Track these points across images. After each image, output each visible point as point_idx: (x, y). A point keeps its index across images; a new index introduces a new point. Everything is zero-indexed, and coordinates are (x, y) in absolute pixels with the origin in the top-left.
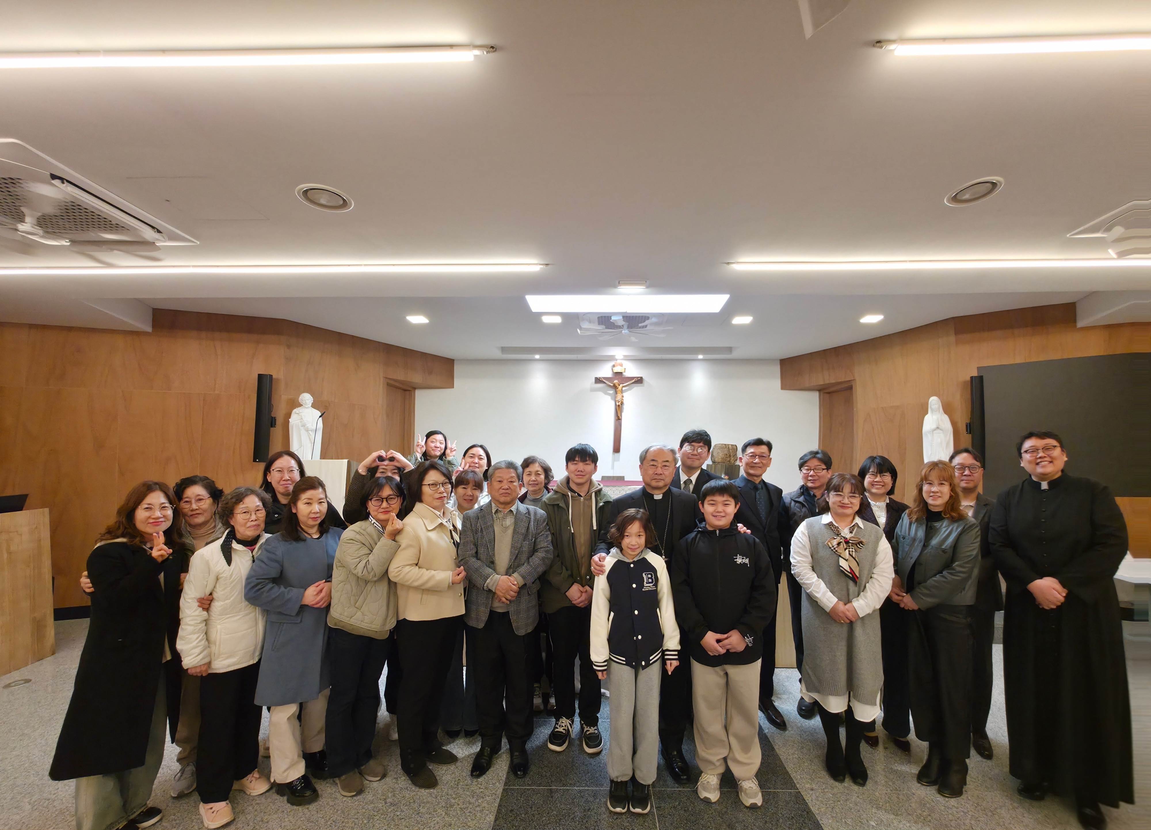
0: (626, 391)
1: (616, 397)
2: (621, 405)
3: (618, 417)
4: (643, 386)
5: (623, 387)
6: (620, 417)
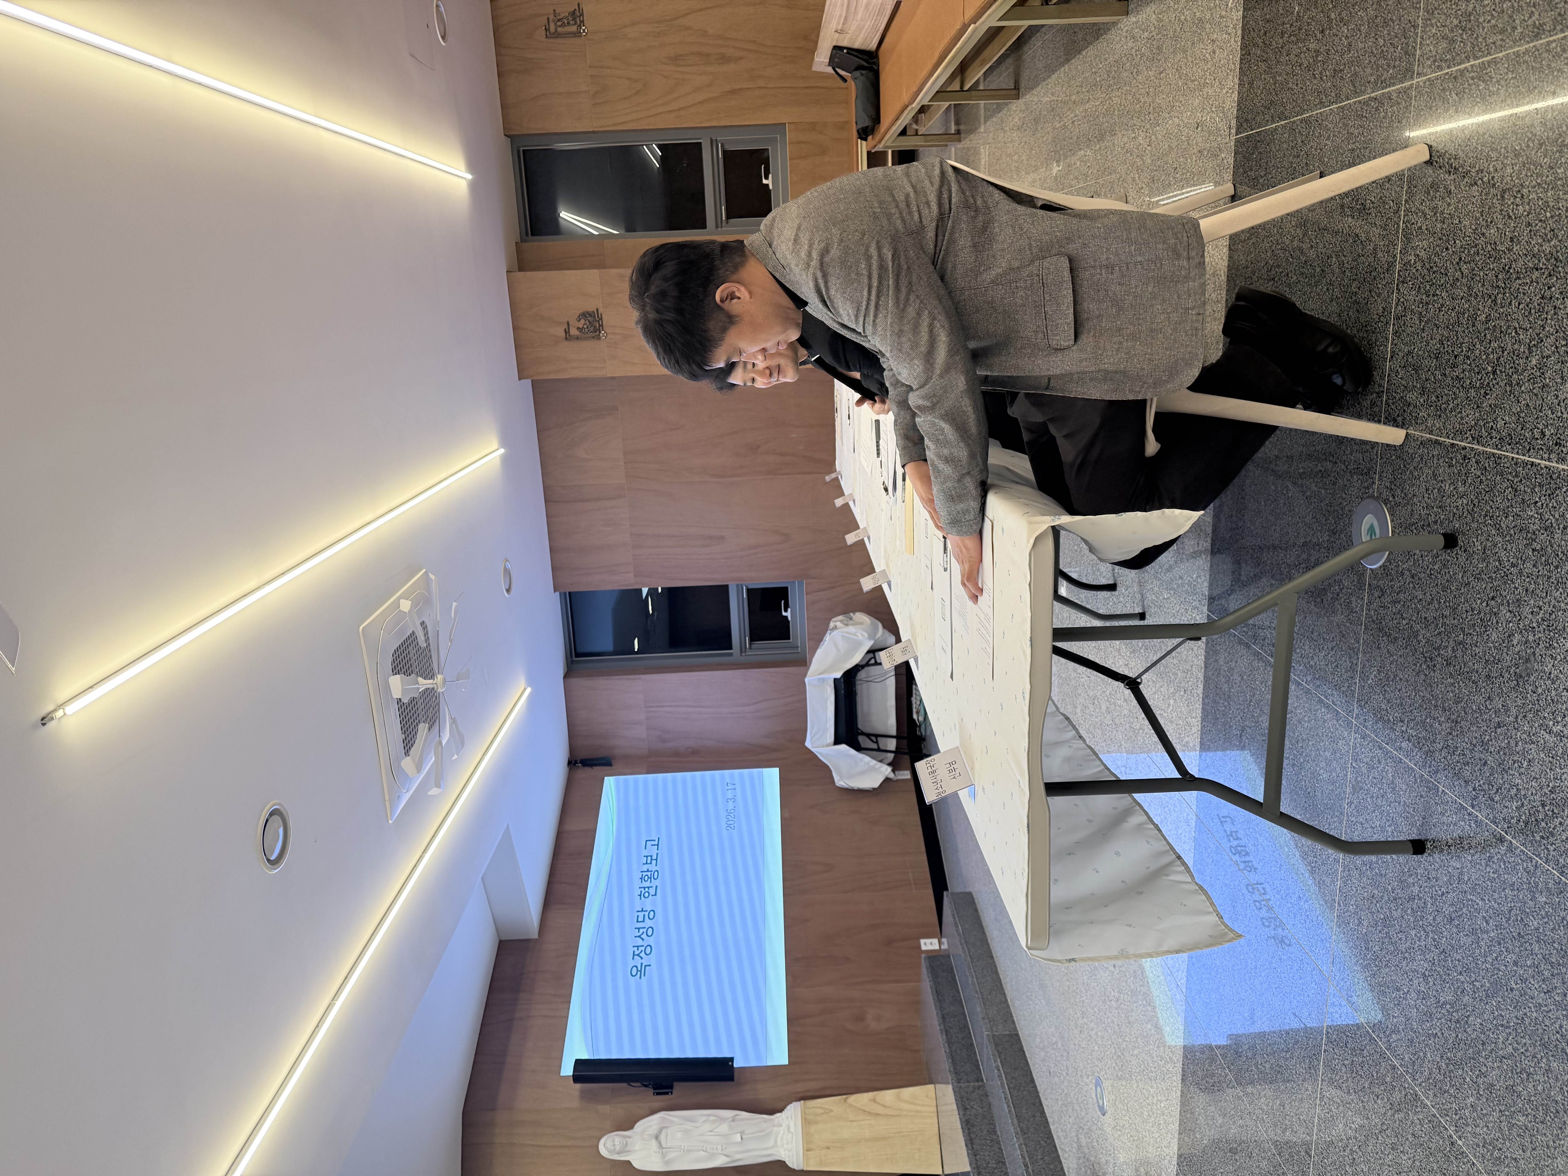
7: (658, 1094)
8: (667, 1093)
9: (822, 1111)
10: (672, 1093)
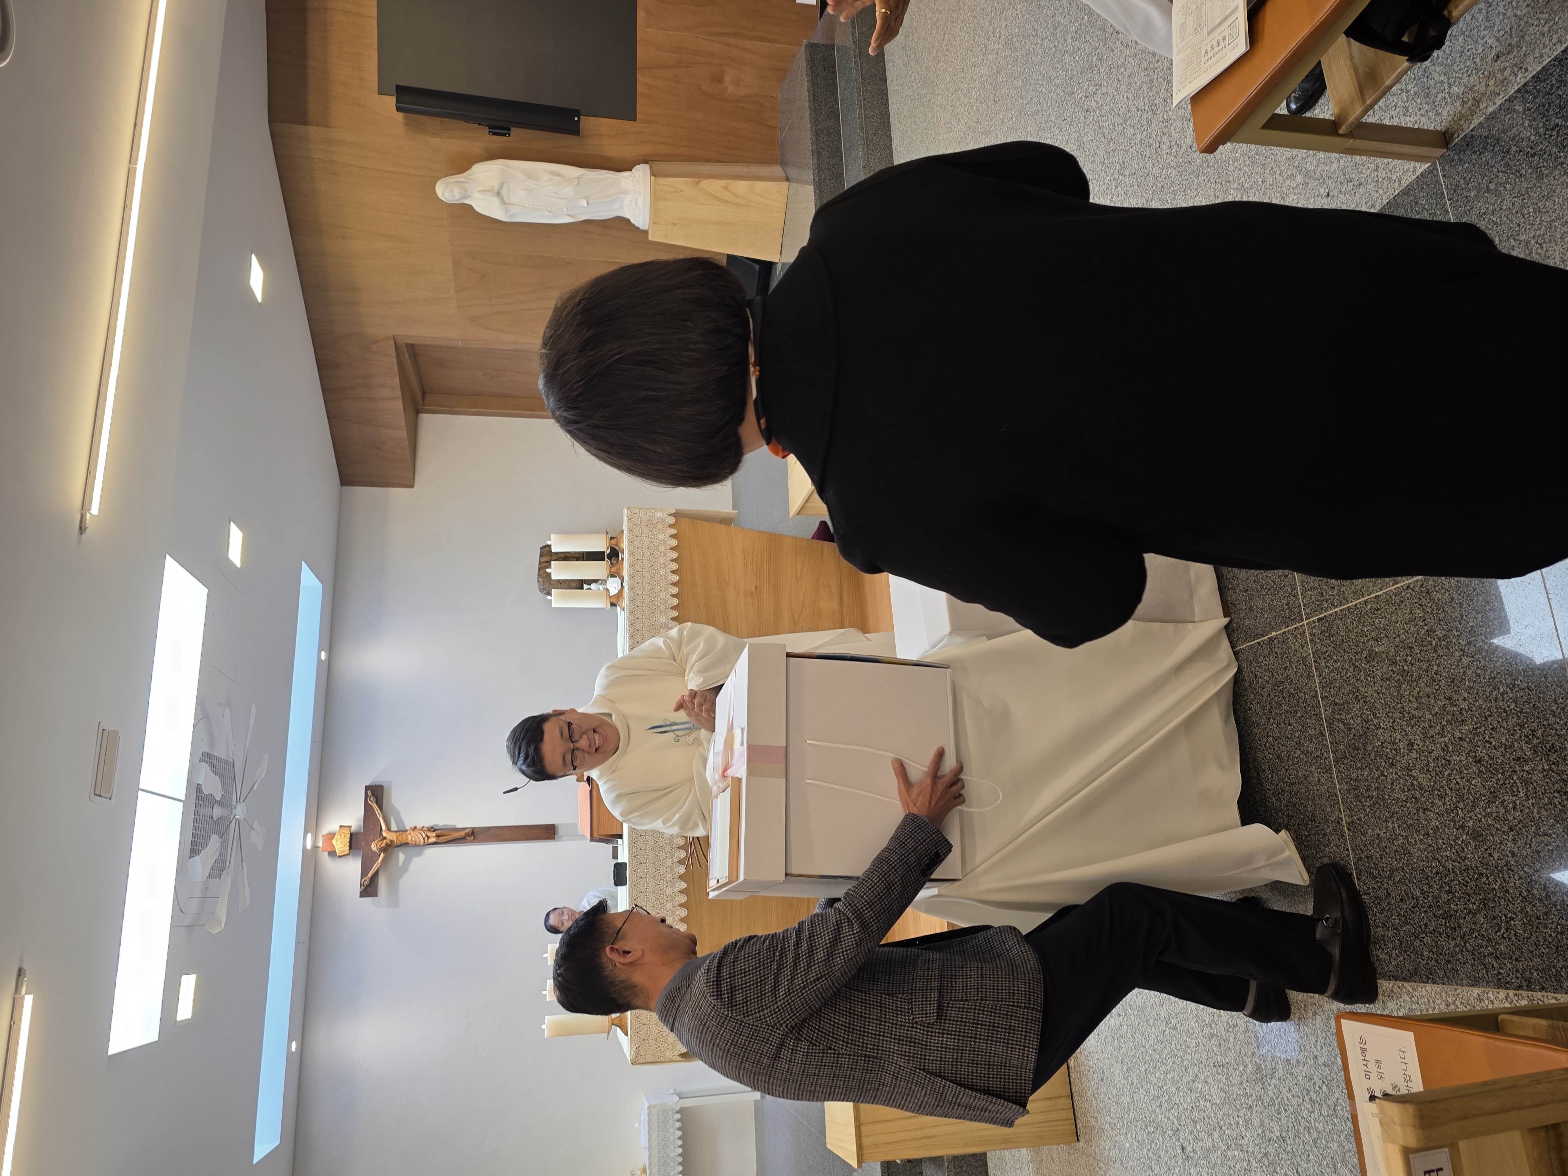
0: (400, 822)
1: (416, 845)
2: (437, 832)
3: (467, 835)
4: (390, 782)
5: (389, 829)
6: (467, 831)
7: (494, 134)
8: (504, 135)
9: (673, 190)
10: (509, 136)
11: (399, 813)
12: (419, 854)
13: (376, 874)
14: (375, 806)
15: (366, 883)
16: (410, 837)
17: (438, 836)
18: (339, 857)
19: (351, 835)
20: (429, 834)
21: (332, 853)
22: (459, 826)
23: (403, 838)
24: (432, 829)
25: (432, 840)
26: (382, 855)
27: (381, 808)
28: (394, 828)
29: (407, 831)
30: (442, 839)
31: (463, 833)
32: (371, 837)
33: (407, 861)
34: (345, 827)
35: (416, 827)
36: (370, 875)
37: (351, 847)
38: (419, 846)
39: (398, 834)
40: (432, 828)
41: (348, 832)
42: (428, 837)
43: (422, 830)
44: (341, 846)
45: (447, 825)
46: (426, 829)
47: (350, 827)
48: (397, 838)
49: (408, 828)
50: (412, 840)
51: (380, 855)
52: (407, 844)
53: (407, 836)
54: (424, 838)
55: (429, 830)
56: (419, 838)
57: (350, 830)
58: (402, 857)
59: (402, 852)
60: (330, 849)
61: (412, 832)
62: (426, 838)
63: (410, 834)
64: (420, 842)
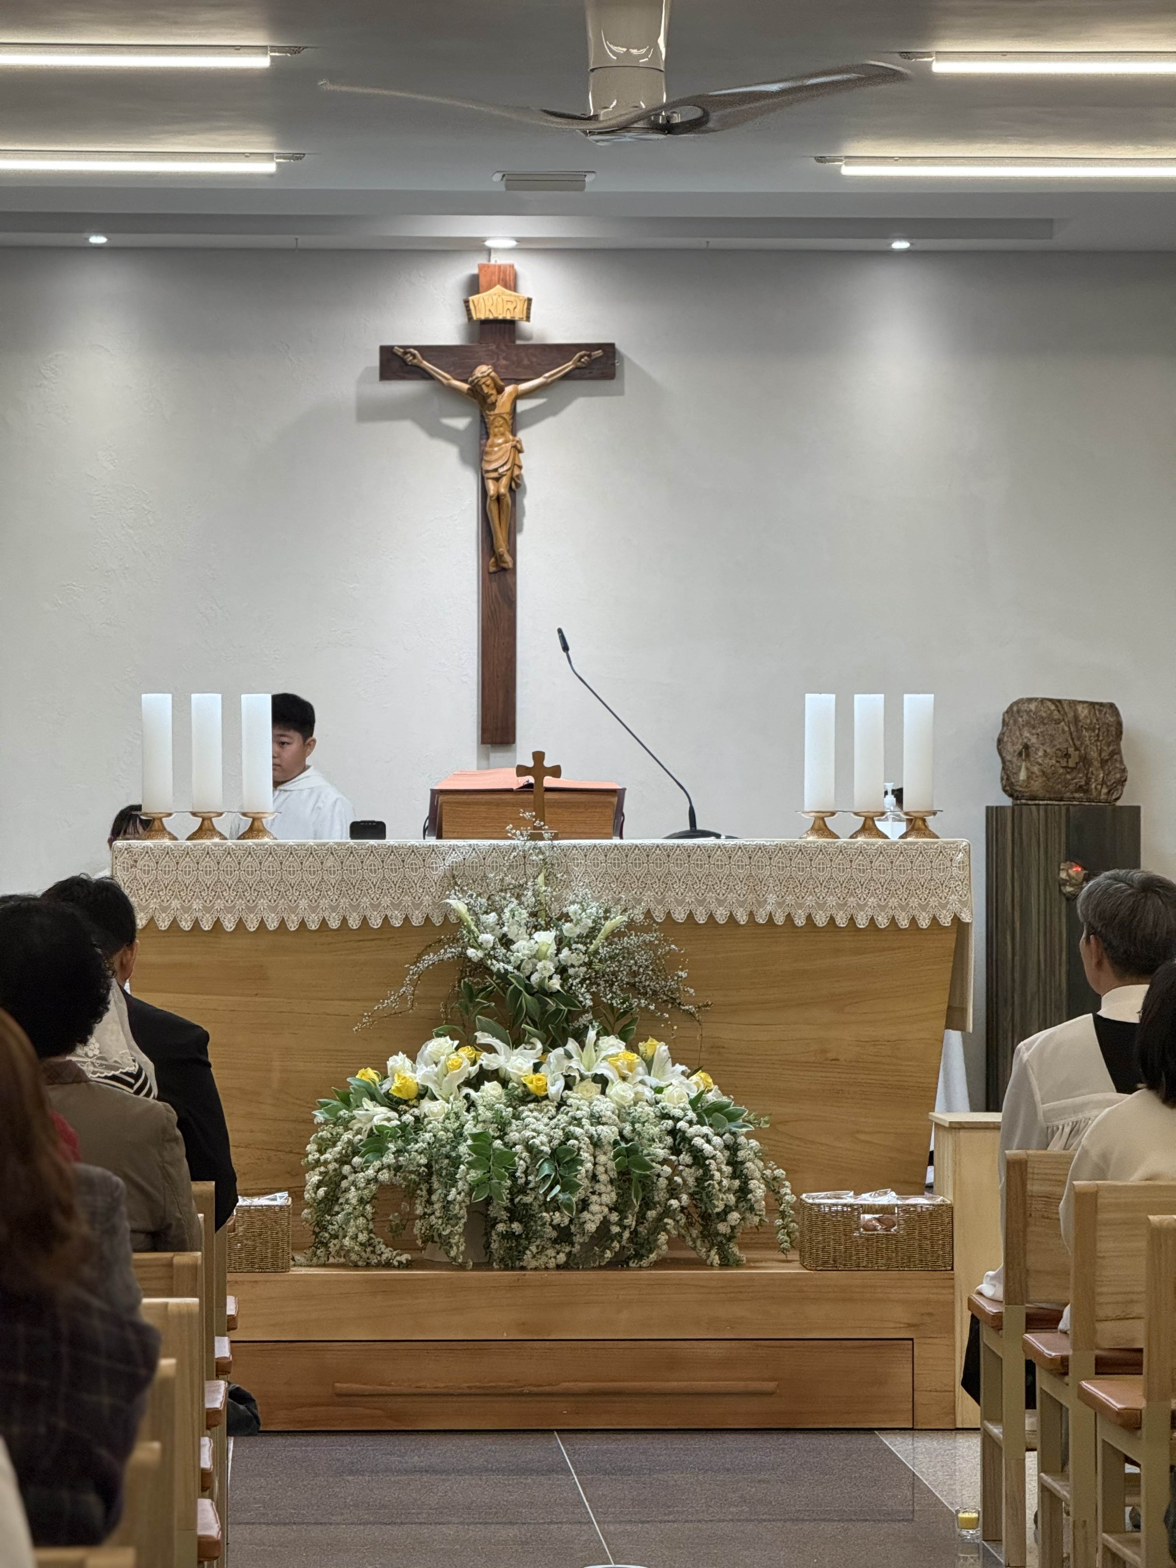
0: (536, 416)
1: (482, 453)
2: (508, 499)
3: (499, 559)
4: (621, 393)
5: (521, 396)
6: (507, 558)
11: (555, 413)
12: (464, 459)
13: (426, 376)
14: (569, 366)
15: (409, 358)
16: (500, 441)
17: (499, 498)
18: (466, 302)
19: (511, 324)
20: (504, 481)
21: (474, 286)
22: (520, 539)
23: (498, 426)
24: (516, 486)
25: (491, 487)
26: (465, 386)
27: (567, 377)
28: (523, 406)
29: (514, 433)
30: (493, 508)
31: (502, 549)
32: (504, 362)
33: (450, 435)
34: (529, 309)
35: (520, 451)
36: (426, 364)
37: (485, 322)
38: (482, 460)
39: (507, 417)
40: (518, 485)
41: (518, 314)
42: (497, 479)
43: (514, 464)
44: (489, 304)
45: (523, 514)
46: (516, 472)
47: (528, 318)
48: (500, 415)
49: (522, 435)
50: (492, 446)
51: (465, 381)
52: (487, 435)
53: (503, 434)
54: (496, 470)
55: (512, 479)
56: (498, 460)
57: (521, 319)
58: (461, 423)
59: (471, 424)
60: (483, 281)
61: (509, 445)
62: (495, 475)
63: (506, 442)
64: (489, 462)
